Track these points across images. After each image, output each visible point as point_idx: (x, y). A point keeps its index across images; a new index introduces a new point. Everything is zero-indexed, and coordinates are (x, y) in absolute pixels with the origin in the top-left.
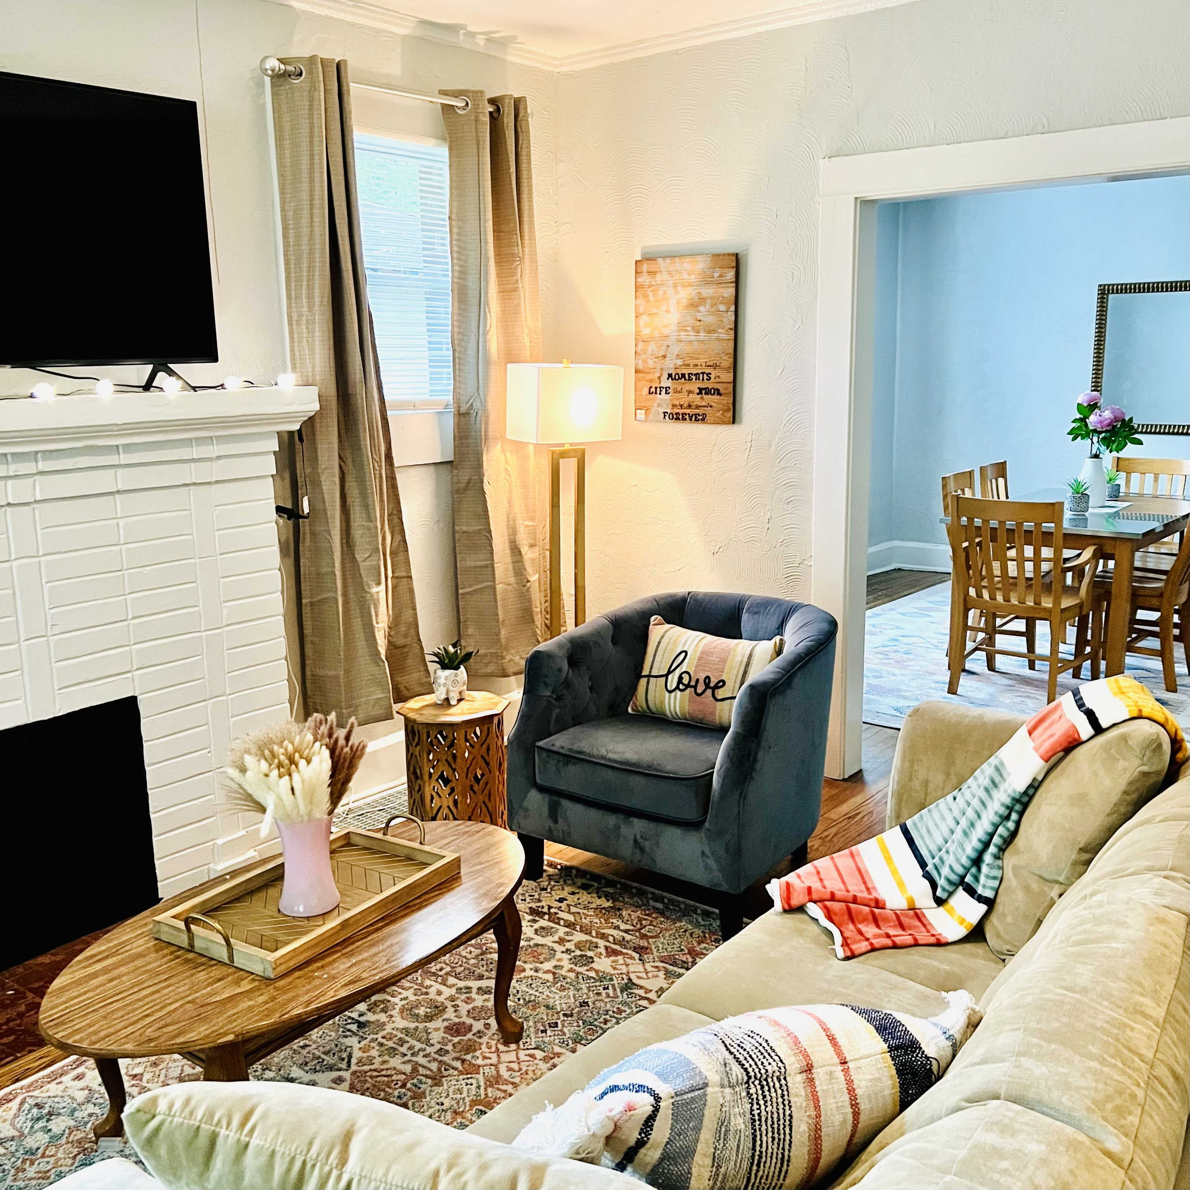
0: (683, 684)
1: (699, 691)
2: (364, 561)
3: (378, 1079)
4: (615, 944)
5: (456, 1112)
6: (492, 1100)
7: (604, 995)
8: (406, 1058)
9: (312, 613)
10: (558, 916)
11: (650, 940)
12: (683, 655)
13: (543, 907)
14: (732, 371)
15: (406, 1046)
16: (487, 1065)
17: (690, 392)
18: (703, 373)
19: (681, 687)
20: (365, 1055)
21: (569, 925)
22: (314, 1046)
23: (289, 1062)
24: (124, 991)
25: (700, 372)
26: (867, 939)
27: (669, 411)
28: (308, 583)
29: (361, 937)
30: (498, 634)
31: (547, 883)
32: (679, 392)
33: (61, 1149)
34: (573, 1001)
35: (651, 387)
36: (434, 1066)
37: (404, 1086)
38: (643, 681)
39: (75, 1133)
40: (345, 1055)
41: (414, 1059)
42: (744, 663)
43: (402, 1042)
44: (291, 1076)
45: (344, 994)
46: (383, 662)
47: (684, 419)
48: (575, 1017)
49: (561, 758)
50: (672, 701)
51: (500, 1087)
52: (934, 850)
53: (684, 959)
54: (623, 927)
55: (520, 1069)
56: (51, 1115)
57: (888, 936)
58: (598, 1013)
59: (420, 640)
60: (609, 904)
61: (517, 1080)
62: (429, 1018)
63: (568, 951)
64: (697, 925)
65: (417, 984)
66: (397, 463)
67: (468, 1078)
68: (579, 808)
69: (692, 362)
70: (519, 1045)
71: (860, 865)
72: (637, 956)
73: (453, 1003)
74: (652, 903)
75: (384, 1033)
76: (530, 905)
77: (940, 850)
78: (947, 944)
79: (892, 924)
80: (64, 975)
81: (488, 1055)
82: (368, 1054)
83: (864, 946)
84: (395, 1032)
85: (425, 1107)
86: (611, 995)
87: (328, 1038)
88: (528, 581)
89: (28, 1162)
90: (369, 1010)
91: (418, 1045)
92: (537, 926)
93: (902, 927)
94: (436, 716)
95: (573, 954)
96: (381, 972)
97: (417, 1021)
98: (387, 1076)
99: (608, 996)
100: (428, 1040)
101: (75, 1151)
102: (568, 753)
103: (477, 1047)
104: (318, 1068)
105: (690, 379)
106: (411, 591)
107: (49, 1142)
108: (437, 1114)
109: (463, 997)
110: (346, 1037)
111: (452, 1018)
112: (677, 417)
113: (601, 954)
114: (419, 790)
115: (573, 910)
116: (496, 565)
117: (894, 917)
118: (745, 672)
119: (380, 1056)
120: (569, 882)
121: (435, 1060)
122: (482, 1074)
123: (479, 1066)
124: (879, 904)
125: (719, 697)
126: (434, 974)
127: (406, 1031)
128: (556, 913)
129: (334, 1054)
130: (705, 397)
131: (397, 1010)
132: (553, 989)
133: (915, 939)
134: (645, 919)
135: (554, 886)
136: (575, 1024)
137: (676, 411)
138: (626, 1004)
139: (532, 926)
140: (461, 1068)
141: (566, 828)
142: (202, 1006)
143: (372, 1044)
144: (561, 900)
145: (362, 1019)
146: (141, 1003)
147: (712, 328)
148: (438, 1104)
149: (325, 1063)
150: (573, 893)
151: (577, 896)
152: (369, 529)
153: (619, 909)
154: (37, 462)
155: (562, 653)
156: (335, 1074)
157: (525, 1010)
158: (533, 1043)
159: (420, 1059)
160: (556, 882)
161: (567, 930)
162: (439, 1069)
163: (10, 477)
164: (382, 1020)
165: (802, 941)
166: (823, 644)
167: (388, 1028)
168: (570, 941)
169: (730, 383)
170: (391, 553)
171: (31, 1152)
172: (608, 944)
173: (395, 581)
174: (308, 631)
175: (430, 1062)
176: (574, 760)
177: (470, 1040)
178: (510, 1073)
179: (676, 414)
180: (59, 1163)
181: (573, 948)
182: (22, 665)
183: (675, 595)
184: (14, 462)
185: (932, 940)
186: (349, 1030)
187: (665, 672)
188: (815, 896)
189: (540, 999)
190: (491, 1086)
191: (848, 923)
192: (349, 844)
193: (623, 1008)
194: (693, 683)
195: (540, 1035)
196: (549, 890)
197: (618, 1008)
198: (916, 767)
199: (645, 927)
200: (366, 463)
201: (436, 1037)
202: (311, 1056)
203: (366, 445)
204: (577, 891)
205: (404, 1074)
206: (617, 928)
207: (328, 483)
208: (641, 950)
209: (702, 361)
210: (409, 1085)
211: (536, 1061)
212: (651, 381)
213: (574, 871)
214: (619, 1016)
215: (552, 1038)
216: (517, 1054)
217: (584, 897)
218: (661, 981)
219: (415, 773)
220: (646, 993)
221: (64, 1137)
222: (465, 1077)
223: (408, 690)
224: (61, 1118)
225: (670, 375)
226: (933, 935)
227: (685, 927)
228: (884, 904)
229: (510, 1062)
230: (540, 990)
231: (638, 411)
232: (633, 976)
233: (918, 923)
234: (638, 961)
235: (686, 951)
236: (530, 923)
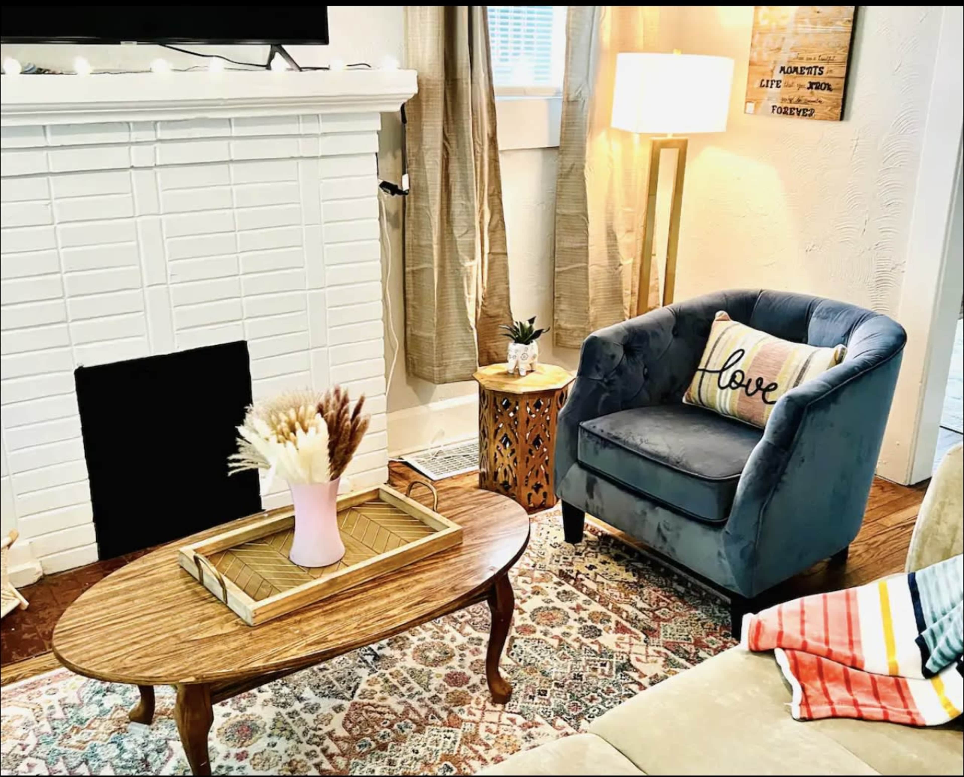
0: (736, 383)
1: (750, 391)
2: (459, 237)
3: (373, 715)
4: (627, 621)
5: (426, 764)
6: (462, 758)
7: (599, 671)
8: (403, 699)
9: (413, 279)
10: (583, 582)
11: (661, 623)
12: (741, 353)
13: (572, 571)
14: (845, 65)
15: (407, 686)
16: (469, 721)
17: (800, 86)
18: (816, 67)
19: (733, 385)
20: (369, 688)
21: (591, 594)
22: (331, 670)
23: (305, 682)
24: (131, 614)
25: (812, 65)
26: (831, 703)
27: (778, 105)
28: (411, 254)
29: (347, 595)
30: (587, 312)
31: (583, 548)
32: (790, 86)
33: (104, 723)
34: (569, 671)
35: (763, 80)
36: (423, 712)
37: (390, 726)
38: (699, 374)
39: (119, 711)
40: (353, 685)
41: (409, 701)
42: (800, 369)
43: (405, 682)
44: (302, 695)
45: (304, 655)
46: (472, 329)
47: (792, 114)
48: (565, 690)
49: (600, 441)
50: (723, 397)
51: (474, 746)
52: (938, 614)
53: (688, 650)
54: (640, 605)
55: (498, 732)
56: (108, 691)
57: (855, 704)
58: (588, 689)
59: (510, 312)
60: (634, 579)
61: (490, 743)
62: (436, 663)
63: (581, 620)
64: (712, 616)
65: (437, 627)
66: (500, 147)
67: (448, 731)
68: (613, 489)
69: (805, 56)
70: (505, 707)
71: (852, 612)
72: (643, 636)
73: (461, 652)
74: (675, 585)
75: (392, 670)
76: (561, 568)
77: (944, 614)
78: (924, 727)
79: (865, 689)
80: (97, 588)
81: (473, 711)
82: (372, 688)
83: (825, 710)
84: (402, 671)
85: (401, 752)
86: (606, 673)
87: (345, 665)
88: (620, 265)
89: (75, 731)
90: (389, 644)
91: (418, 688)
92: (561, 589)
93: (876, 695)
94: (503, 384)
95: (584, 624)
96: (346, 637)
97: (425, 664)
98: (380, 713)
99: (603, 674)
100: (428, 684)
101: (114, 728)
102: (606, 437)
103: (467, 701)
104: (327, 692)
105: (802, 73)
106: (505, 267)
107: (98, 716)
108: (409, 762)
109: (472, 647)
110: (360, 667)
111: (456, 666)
112: (785, 112)
113: (610, 628)
114: (486, 447)
115: (599, 579)
116: (590, 248)
117: (869, 682)
118: (800, 378)
119: (381, 692)
120: (605, 551)
121: (426, 706)
122: (462, 729)
123: (462, 721)
124: (856, 664)
125: (769, 400)
126: (455, 620)
127: (412, 672)
128: (582, 580)
129: (344, 682)
130: (815, 91)
131: (411, 650)
132: (555, 656)
133: (886, 714)
134: (664, 601)
135: (589, 552)
136: (563, 696)
137: (785, 105)
138: (617, 685)
139: (556, 589)
140: (446, 719)
141: (600, 505)
142: (184, 642)
143: (380, 679)
144: (591, 568)
145: (379, 652)
146: (137, 629)
147: (830, 20)
148: (413, 751)
149: (334, 689)
150: (604, 563)
151: (607, 566)
152: (467, 207)
153: (642, 586)
154: (155, 130)
155: (618, 341)
156: (338, 702)
157: (522, 672)
158: (518, 707)
159: (414, 703)
160: (593, 549)
161: (586, 598)
162: (427, 717)
163: (132, 143)
164: (396, 657)
165: (757, 690)
166: (885, 358)
167: (398, 665)
168: (585, 610)
169: (841, 78)
170: (489, 231)
171: (81, 722)
172: (620, 620)
173: (492, 257)
174: (410, 296)
175: (421, 706)
176: (610, 445)
177: (464, 692)
178: (487, 733)
179: (785, 108)
180: (97, 737)
181: (586, 618)
182: (145, 307)
183: (746, 293)
184: (136, 130)
185: (907, 719)
186: (365, 661)
187: (720, 369)
188: (784, 644)
189: (539, 664)
190: (466, 743)
191: (814, 679)
192: (378, 499)
193: (613, 689)
194: (745, 383)
195: (528, 700)
196: (583, 556)
197: (608, 688)
198: (946, 510)
199: (660, 609)
200: (467, 145)
201: (435, 683)
202: (325, 679)
203: (468, 128)
204: (609, 561)
205: (395, 714)
206: (634, 605)
207: (431, 163)
208: (648, 631)
209: (816, 55)
210: (395, 727)
211: (515, 727)
212: (764, 74)
213: (612, 541)
214: (607, 696)
215: (537, 706)
216: (500, 716)
217: (614, 568)
218: (658, 668)
219: (484, 431)
220: (640, 677)
221: (110, 713)
222: (447, 729)
223: (497, 354)
224: (114, 695)
225: (783, 69)
226: (910, 713)
227: (699, 616)
228: (862, 665)
229: (491, 723)
230: (542, 654)
231: (748, 104)
232: (633, 658)
233: (896, 695)
234: (642, 643)
235: (693, 641)
236: (556, 586)
